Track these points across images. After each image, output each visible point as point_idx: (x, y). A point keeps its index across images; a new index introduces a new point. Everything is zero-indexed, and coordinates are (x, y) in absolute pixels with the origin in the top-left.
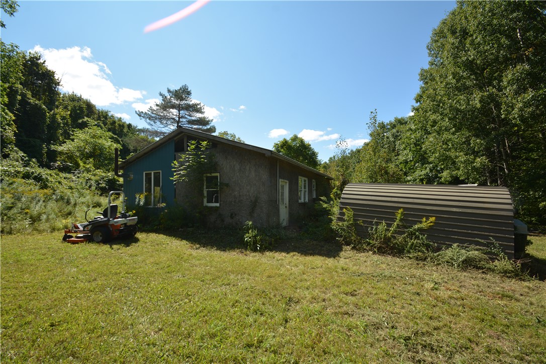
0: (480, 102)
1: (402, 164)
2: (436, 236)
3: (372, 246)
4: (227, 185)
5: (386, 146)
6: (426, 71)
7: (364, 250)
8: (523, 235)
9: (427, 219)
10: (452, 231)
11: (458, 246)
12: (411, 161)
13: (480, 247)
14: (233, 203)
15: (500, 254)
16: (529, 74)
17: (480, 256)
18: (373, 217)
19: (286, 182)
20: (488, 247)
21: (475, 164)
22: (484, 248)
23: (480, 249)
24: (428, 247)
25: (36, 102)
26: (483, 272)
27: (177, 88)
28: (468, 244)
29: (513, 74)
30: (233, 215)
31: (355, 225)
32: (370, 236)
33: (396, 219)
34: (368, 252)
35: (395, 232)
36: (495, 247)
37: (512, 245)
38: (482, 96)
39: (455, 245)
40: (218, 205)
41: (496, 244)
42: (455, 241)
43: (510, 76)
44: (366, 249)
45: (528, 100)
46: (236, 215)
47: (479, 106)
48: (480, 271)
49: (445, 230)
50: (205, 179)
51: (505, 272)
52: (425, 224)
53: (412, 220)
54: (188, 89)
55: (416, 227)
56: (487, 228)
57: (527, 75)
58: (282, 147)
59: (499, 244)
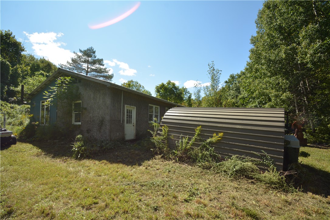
0: (285, 53)
1: (241, 100)
2: (222, 148)
3: (176, 156)
4: (85, 109)
5: (234, 89)
6: (255, 38)
7: (170, 159)
8: (295, 149)
9: (217, 134)
10: (234, 144)
11: (237, 157)
12: (246, 97)
13: (254, 159)
14: (89, 122)
15: (270, 166)
16: (318, 31)
17: (253, 167)
18: (180, 133)
19: (134, 108)
20: (261, 159)
21: (282, 97)
22: (258, 160)
23: (255, 160)
24: (214, 157)
25: (3, 60)
26: (252, 182)
27: (86, 49)
28: (244, 156)
29: (305, 31)
30: (89, 131)
31: (168, 139)
32: (176, 148)
33: (195, 134)
34: (172, 160)
35: (194, 144)
36: (267, 159)
37: (281, 158)
38: (286, 49)
39: (234, 157)
40: (80, 123)
41: (268, 156)
42: (235, 153)
43: (303, 33)
44: (170, 158)
45: (316, 48)
46: (90, 131)
47: (284, 56)
48: (250, 181)
49: (229, 144)
50: (73, 104)
51: (272, 183)
52: (215, 138)
53: (207, 135)
54: (93, 50)
55: (208, 140)
56: (261, 142)
57: (316, 32)
58: (161, 88)
59: (270, 156)
